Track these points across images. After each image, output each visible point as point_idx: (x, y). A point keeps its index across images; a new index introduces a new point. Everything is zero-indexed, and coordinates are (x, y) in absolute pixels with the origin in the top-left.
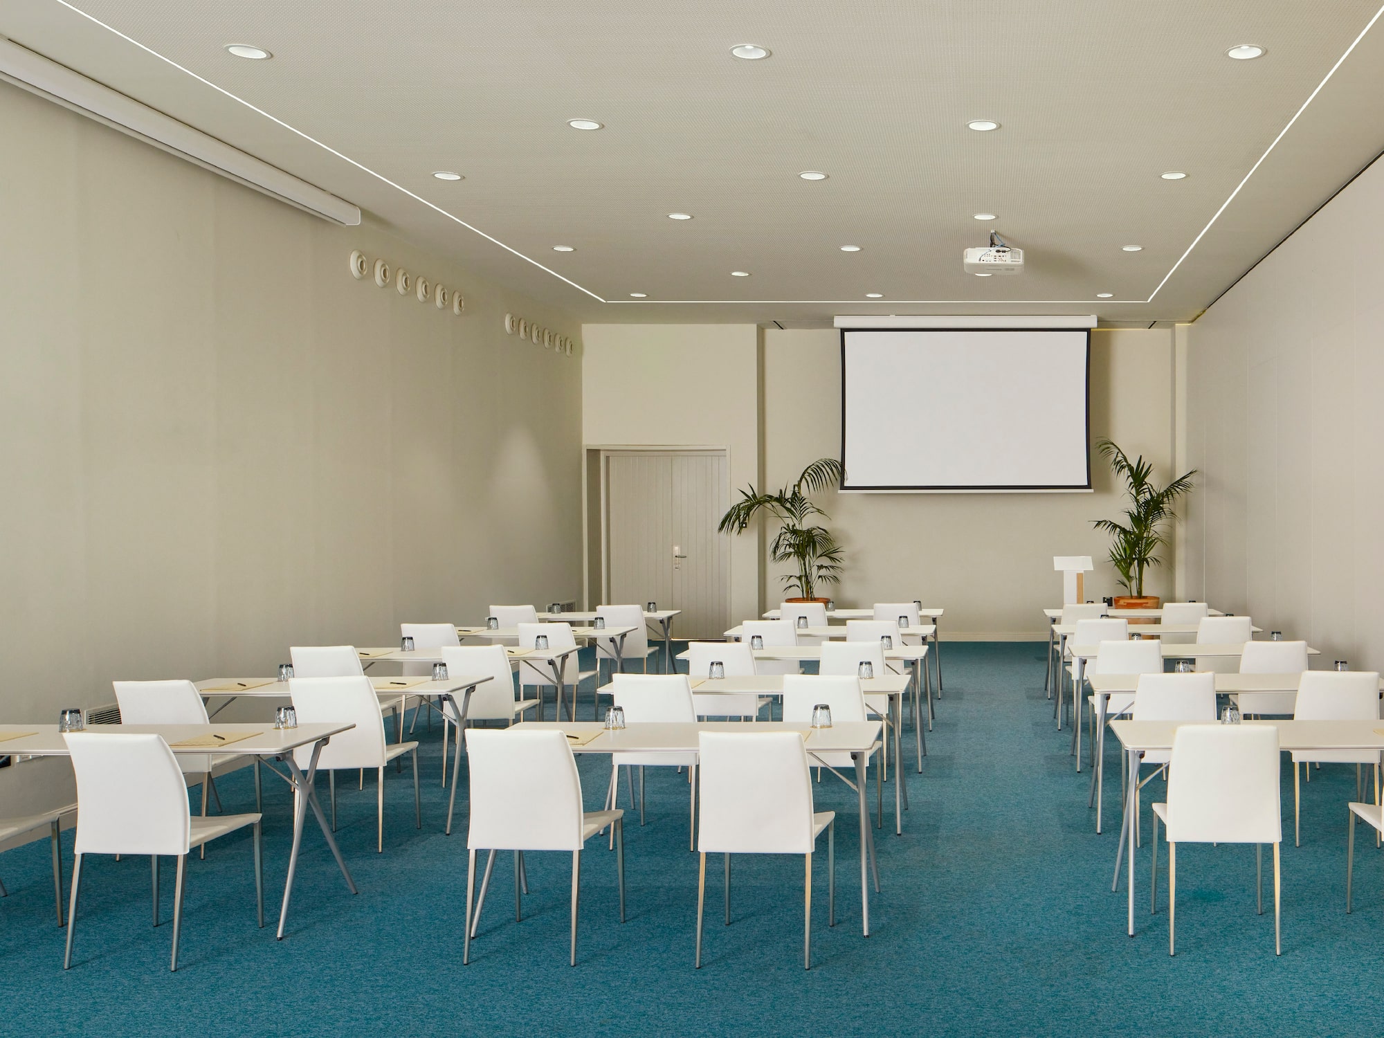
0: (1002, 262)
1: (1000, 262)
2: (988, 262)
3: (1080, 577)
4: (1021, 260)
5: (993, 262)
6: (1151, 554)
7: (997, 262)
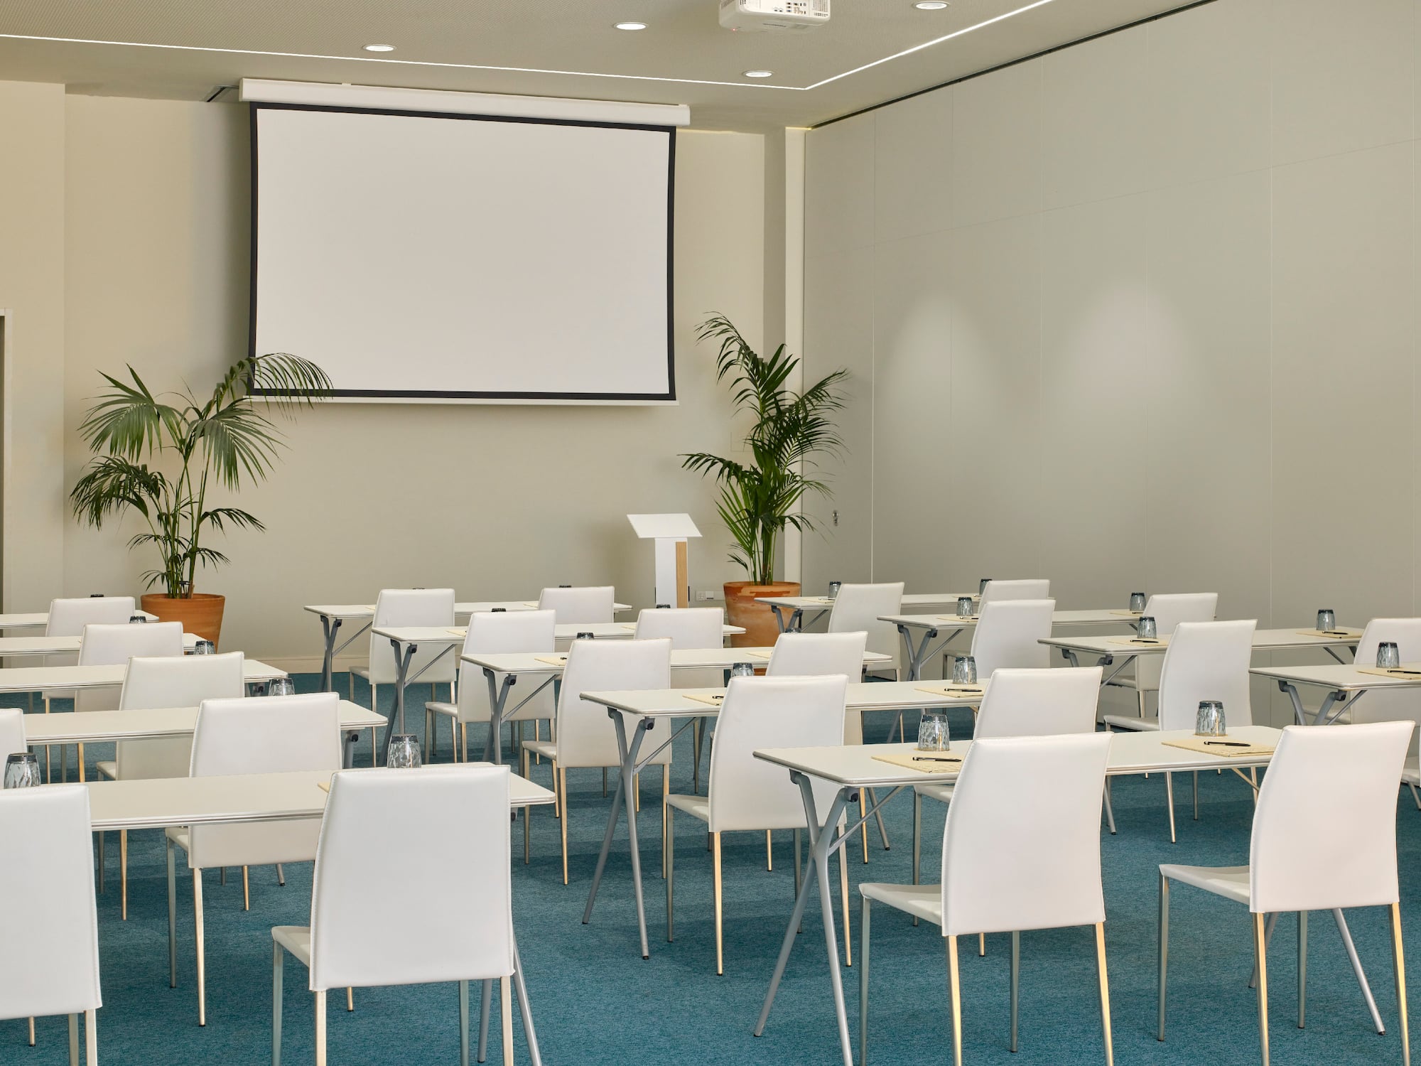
0: (800, 15)
1: (797, 14)
2: (778, 13)
3: (680, 547)
4: (829, 13)
5: (785, 13)
6: (793, 509)
7: (792, 14)
